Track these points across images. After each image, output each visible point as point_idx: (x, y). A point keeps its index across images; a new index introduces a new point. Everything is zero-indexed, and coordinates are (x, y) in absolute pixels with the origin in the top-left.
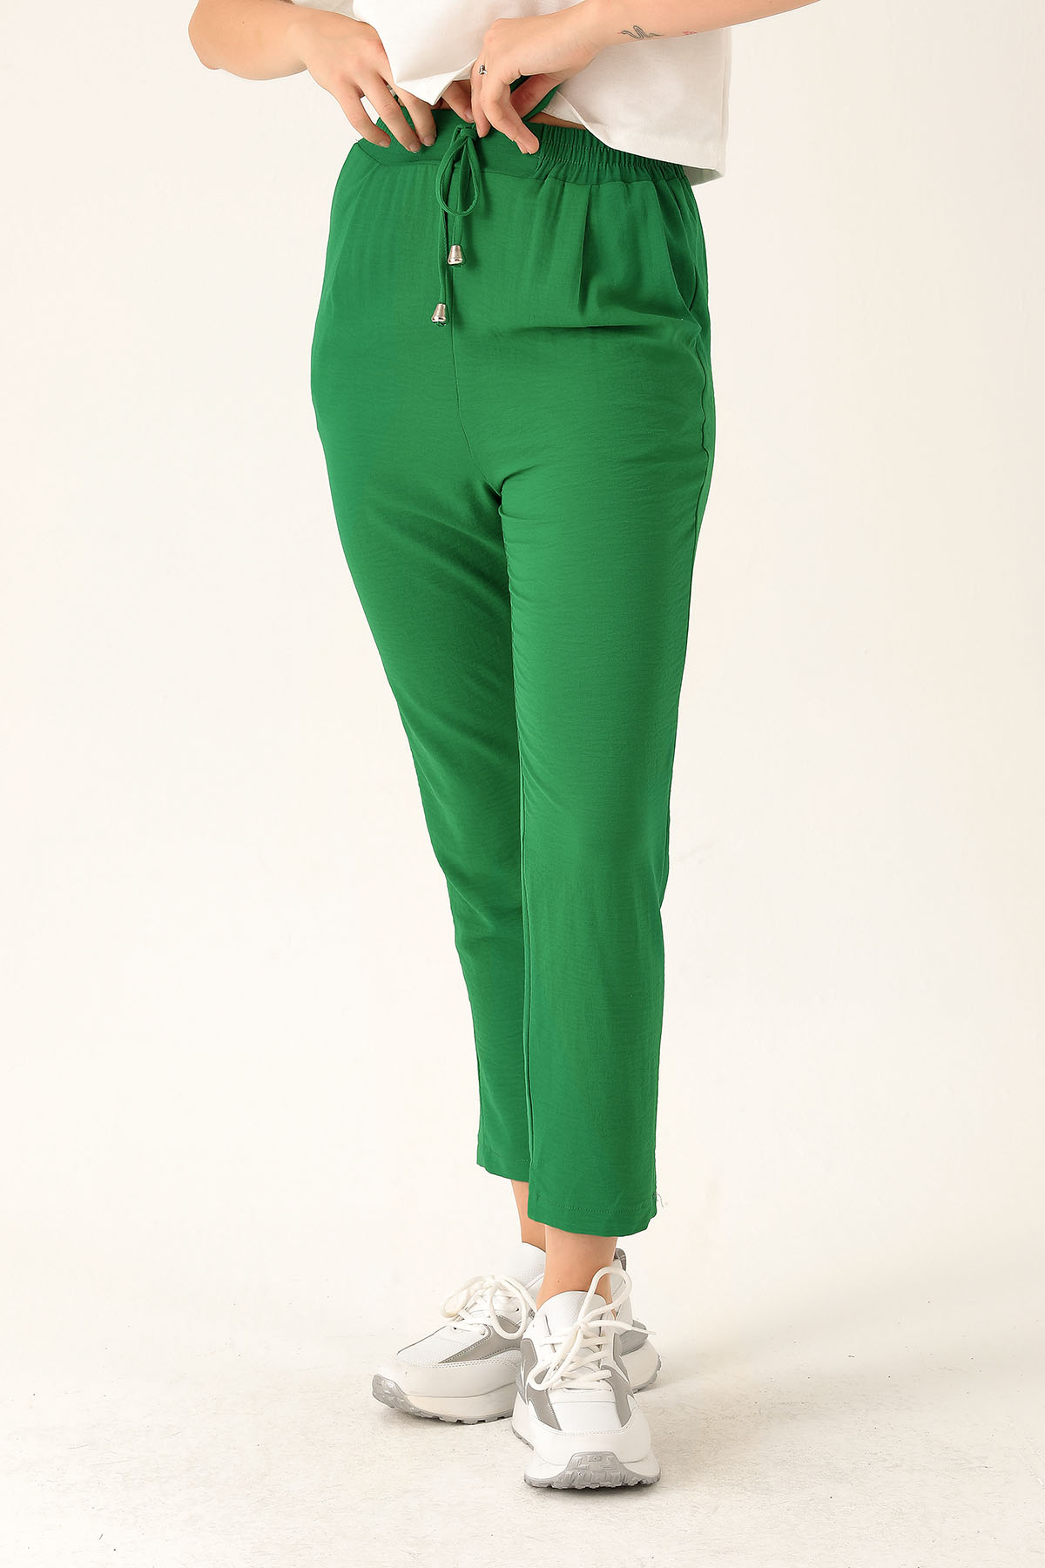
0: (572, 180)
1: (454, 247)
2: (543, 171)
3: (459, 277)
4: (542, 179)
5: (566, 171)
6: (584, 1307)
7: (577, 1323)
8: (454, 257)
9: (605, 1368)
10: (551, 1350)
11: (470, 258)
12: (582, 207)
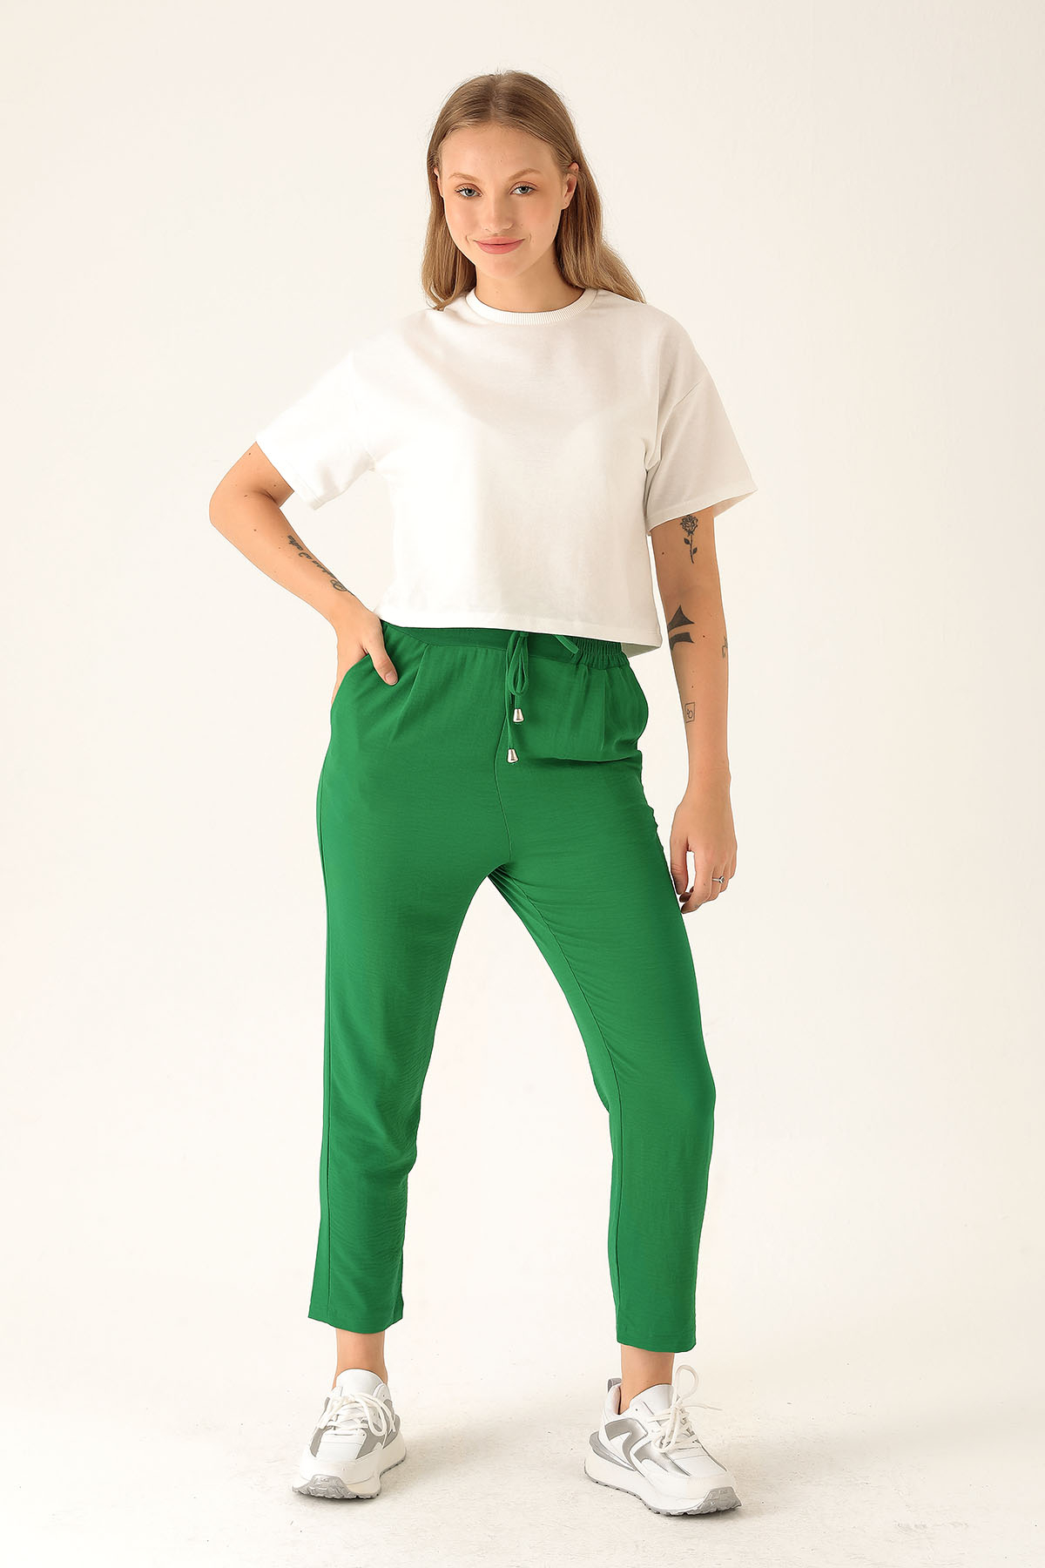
1: (516, 710)
6: (674, 1397)
7: (673, 1407)
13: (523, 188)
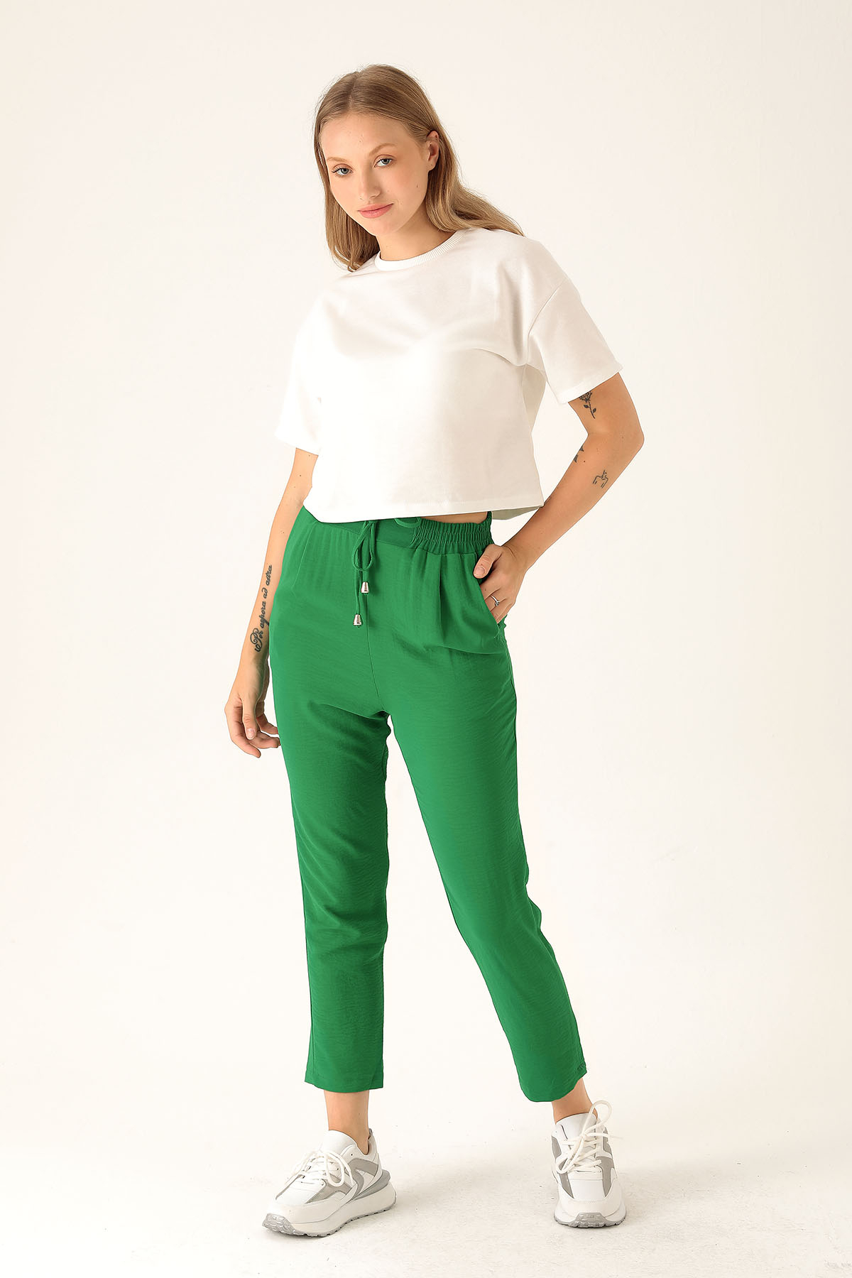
0: (432, 551)
1: (364, 583)
2: (415, 544)
3: (370, 599)
4: (414, 548)
5: (428, 545)
6: (585, 1125)
7: (582, 1135)
8: (364, 588)
9: (598, 1158)
10: (569, 1148)
11: (373, 588)
12: (437, 567)
13: (385, 160)
